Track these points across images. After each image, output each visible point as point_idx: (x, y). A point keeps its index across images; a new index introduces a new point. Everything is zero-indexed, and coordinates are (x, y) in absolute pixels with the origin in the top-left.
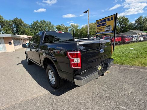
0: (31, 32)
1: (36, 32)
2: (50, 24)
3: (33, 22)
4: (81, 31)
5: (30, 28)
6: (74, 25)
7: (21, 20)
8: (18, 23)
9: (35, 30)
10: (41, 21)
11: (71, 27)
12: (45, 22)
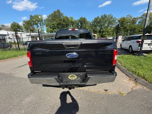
0: (91, 28)
1: (95, 29)
2: (112, 18)
3: (94, 19)
5: (91, 24)
7: (85, 18)
8: (82, 21)
9: (95, 26)
10: (102, 16)
11: (141, 18)
12: (106, 16)
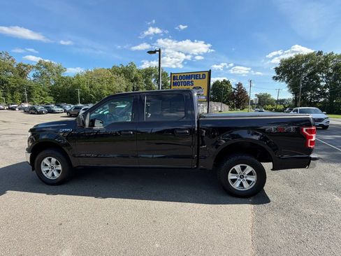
4: (75, 82)
6: (51, 64)
11: (38, 68)
